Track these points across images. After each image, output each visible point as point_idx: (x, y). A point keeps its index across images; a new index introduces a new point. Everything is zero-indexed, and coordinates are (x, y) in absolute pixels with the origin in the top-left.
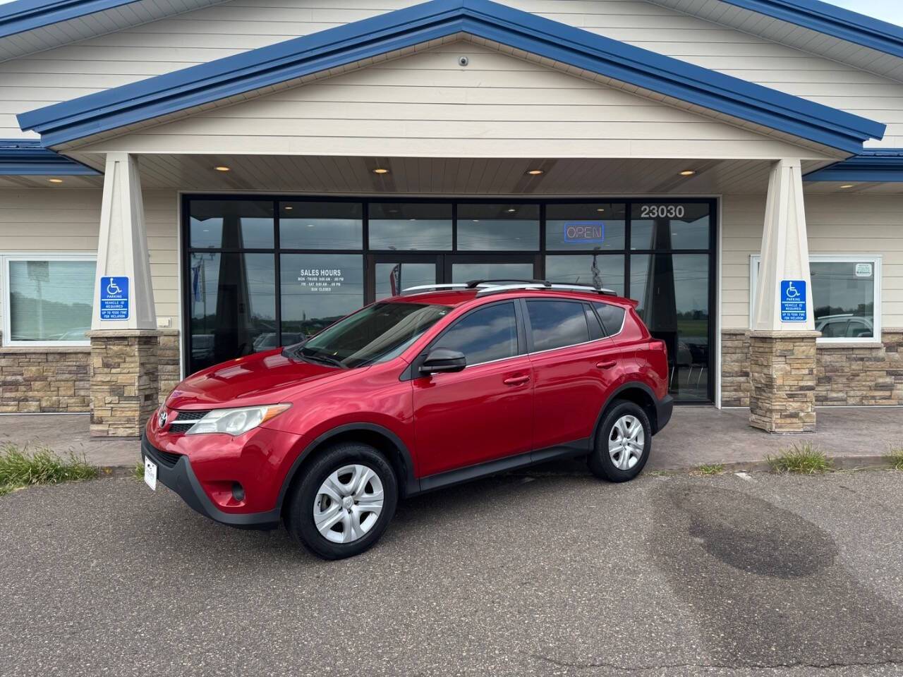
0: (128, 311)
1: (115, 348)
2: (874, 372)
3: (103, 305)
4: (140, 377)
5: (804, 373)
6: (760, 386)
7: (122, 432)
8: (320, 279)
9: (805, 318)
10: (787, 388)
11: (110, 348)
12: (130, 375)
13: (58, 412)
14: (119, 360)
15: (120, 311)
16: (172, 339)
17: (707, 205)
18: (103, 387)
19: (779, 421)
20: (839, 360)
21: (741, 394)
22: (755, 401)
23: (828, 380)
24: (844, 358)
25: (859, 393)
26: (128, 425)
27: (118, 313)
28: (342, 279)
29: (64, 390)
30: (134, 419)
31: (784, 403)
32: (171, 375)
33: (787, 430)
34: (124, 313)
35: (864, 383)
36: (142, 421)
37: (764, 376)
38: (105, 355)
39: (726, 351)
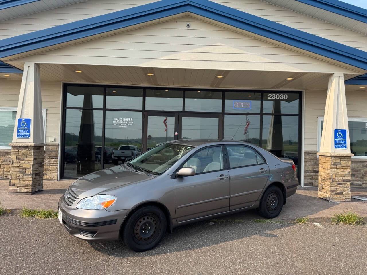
1: (23, 151)
3: (18, 131)
4: (33, 165)
5: (345, 173)
6: (324, 178)
7: (23, 190)
8: (123, 122)
9: (346, 147)
10: (337, 180)
11: (20, 151)
12: (29, 164)
13: (3, 178)
14: (25, 157)
15: (26, 134)
16: (56, 147)
17: (298, 94)
18: (16, 169)
19: (333, 196)
20: (359, 166)
21: (313, 181)
22: (321, 185)
23: (354, 175)
24: (361, 166)
26: (26, 187)
27: (24, 135)
28: (133, 123)
29: (7, 168)
30: (30, 185)
31: (336, 188)
32: (54, 163)
33: (337, 200)
34: (28, 135)
36: (33, 185)
37: (326, 174)
38: (18, 154)
39: (306, 160)
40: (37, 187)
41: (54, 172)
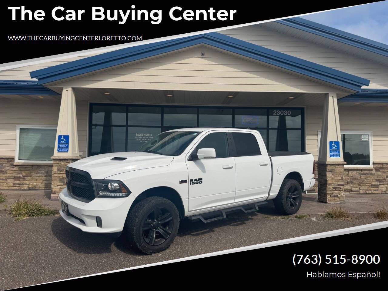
0: (68, 149)
1: (62, 163)
2: (371, 180)
3: (59, 146)
5: (339, 179)
6: (322, 184)
8: (144, 137)
9: (339, 156)
10: (333, 185)
11: (60, 163)
13: (35, 189)
14: (64, 168)
17: (300, 111)
18: (57, 179)
19: (329, 198)
20: (356, 174)
21: (315, 188)
23: (352, 183)
24: (358, 174)
25: (365, 188)
27: (64, 149)
31: (332, 191)
33: (333, 202)
34: (67, 149)
35: (366, 184)
37: (323, 180)
38: (59, 166)
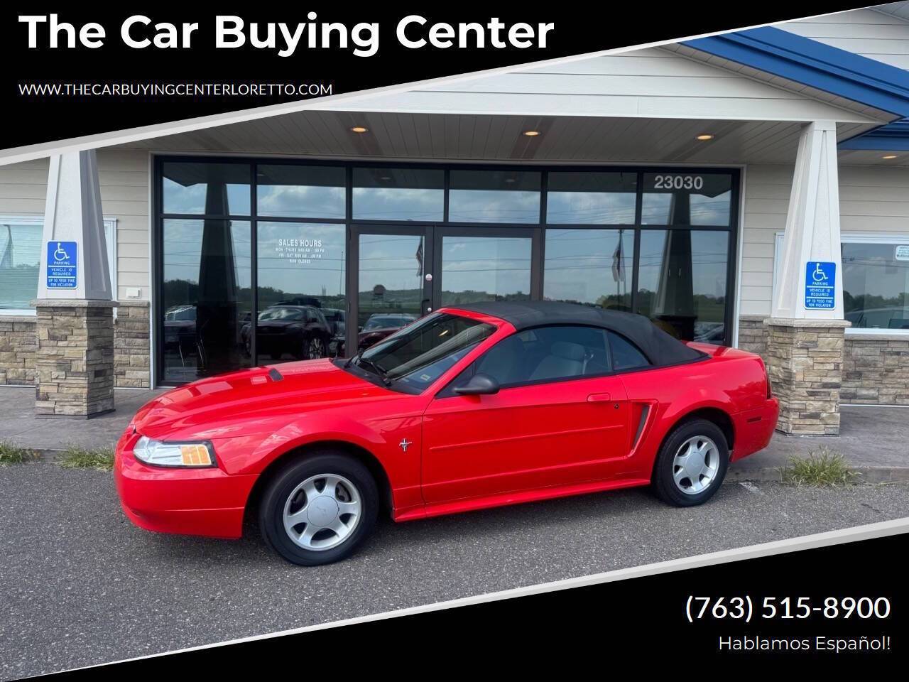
0: (75, 279)
1: (62, 319)
3: (50, 272)
4: (88, 351)
5: (828, 368)
6: (777, 381)
7: (69, 410)
8: (299, 250)
9: (832, 305)
10: (808, 385)
11: (57, 320)
12: (77, 348)
13: (24, 384)
14: (67, 333)
15: (67, 279)
16: (142, 311)
17: (729, 177)
18: (49, 361)
19: (797, 422)
20: (872, 353)
23: (859, 375)
24: (878, 353)
25: (892, 391)
26: (74, 403)
27: (65, 281)
28: (323, 251)
29: (31, 362)
30: (82, 396)
31: (804, 402)
32: (140, 349)
33: (806, 432)
34: (72, 281)
35: (899, 380)
36: (91, 399)
37: (782, 371)
38: (52, 326)
39: (743, 340)
40: (100, 402)
41: (140, 370)
